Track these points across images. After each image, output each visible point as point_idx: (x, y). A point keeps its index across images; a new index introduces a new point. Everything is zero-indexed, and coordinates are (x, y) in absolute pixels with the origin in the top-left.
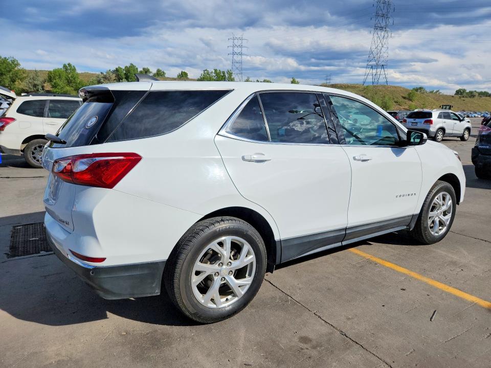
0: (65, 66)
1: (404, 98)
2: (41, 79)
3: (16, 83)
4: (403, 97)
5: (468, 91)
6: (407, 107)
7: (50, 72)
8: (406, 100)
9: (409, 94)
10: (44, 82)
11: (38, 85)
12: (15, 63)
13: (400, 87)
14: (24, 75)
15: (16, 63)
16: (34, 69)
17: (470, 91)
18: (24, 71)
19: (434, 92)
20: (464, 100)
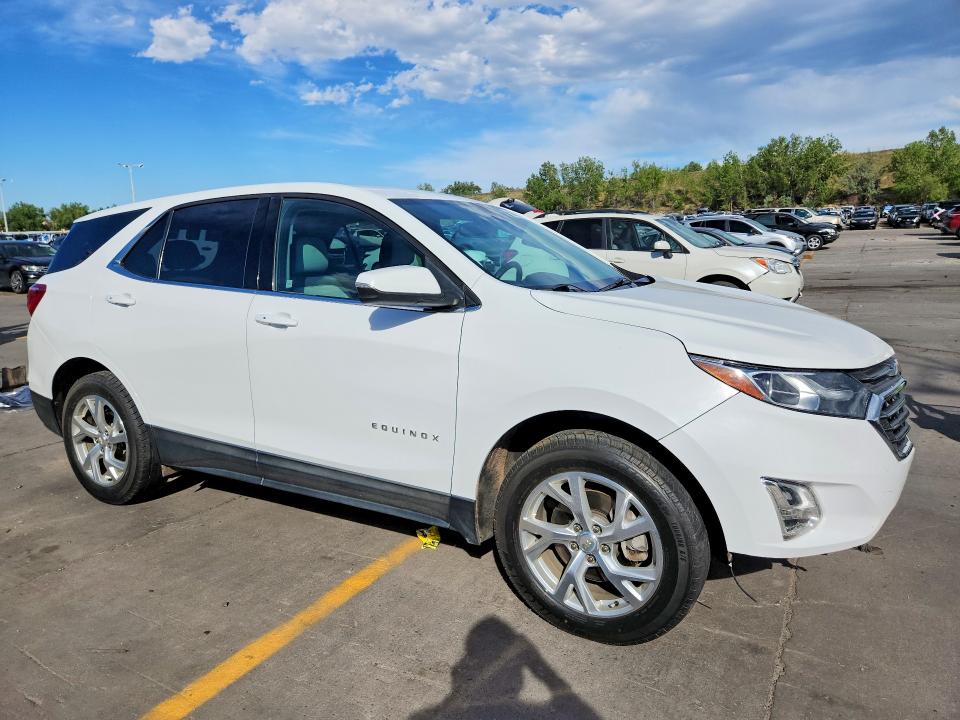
0: (932, 135)
2: (876, 168)
3: (829, 181)
7: (896, 151)
10: (882, 173)
11: (868, 181)
12: (833, 146)
14: (848, 164)
15: (835, 143)
16: (866, 151)
18: (847, 157)
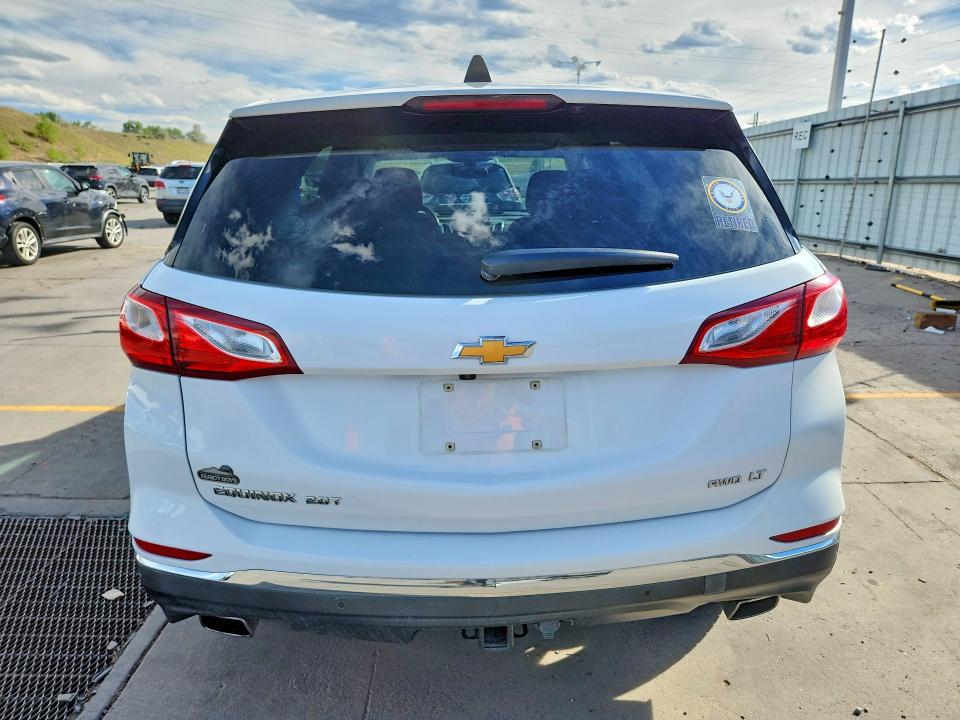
1: (31, 134)
4: (25, 132)
5: (145, 126)
6: (42, 155)
8: (36, 140)
9: (40, 127)
13: (12, 110)
17: (149, 128)
19: (82, 124)
20: (148, 144)
